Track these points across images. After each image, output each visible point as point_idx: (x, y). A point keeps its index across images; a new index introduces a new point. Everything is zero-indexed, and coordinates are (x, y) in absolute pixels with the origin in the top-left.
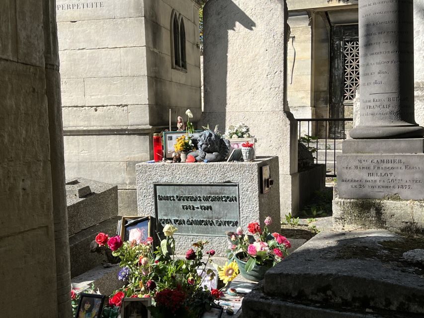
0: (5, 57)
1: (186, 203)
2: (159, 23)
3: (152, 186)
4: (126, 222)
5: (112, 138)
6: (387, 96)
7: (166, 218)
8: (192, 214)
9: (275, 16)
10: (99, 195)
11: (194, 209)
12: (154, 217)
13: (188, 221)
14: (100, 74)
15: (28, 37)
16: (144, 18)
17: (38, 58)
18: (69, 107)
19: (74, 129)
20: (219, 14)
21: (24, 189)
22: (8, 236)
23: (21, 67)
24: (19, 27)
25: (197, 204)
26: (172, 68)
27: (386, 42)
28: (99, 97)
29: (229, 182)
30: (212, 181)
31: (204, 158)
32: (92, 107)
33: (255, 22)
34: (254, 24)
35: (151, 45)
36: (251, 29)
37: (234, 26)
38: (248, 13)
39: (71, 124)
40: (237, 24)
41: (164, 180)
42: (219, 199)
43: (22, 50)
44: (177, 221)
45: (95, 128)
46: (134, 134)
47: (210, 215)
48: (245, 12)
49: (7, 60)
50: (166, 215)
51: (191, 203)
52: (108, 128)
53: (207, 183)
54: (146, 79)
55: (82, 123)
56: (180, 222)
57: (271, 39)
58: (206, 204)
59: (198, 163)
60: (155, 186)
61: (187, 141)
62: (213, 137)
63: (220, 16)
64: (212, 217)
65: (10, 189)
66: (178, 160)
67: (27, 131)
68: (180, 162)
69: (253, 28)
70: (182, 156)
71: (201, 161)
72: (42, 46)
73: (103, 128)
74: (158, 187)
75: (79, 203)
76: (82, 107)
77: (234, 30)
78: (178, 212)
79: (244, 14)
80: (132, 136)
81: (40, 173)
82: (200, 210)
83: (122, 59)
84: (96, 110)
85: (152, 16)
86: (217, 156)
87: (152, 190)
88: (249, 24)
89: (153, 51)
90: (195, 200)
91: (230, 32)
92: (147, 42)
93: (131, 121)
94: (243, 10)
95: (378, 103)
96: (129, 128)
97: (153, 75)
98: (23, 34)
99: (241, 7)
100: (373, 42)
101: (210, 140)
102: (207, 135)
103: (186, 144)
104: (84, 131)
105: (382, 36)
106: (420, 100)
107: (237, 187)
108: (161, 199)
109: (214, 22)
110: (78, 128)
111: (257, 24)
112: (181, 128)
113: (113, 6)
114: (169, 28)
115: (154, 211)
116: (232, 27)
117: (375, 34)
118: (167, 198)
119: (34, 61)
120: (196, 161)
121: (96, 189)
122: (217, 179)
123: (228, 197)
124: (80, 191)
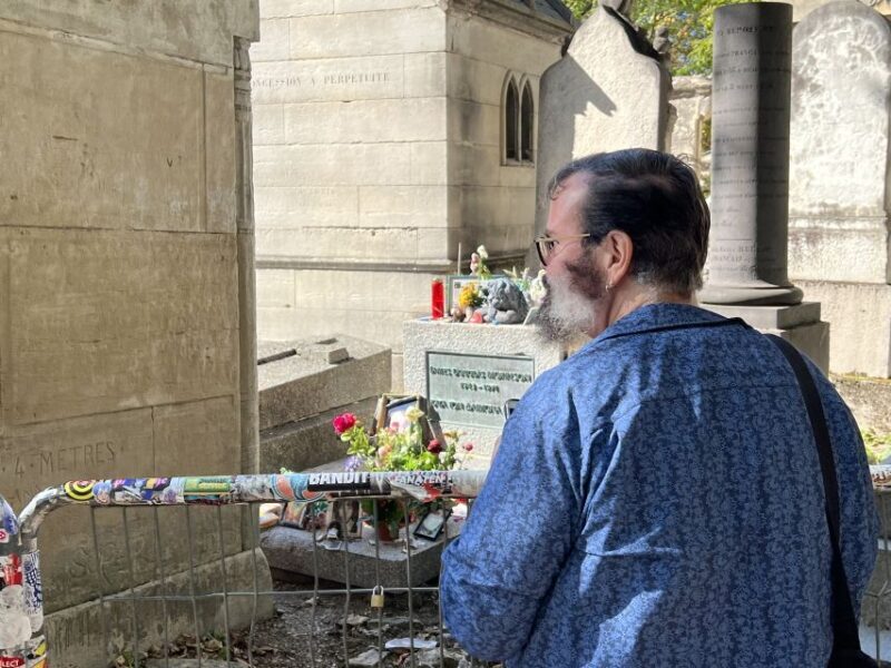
0: (193, 230)
1: (466, 381)
2: (476, 100)
3: (424, 354)
4: (389, 401)
5: (395, 276)
6: (738, 243)
7: (440, 400)
8: (473, 395)
9: (646, 96)
10: (360, 361)
11: (476, 389)
12: (425, 397)
13: (469, 405)
14: (382, 181)
15: (218, 206)
16: (445, 99)
17: (229, 226)
18: (337, 227)
19: (342, 260)
20: (563, 89)
21: (208, 357)
22: (190, 402)
23: (209, 237)
24: (208, 197)
25: (480, 383)
26: (502, 165)
27: (739, 167)
28: (378, 214)
29: (521, 354)
30: (499, 352)
31: (493, 317)
32: (368, 229)
33: (616, 103)
34: (614, 107)
35: (458, 137)
36: (610, 115)
37: (584, 107)
38: (605, 89)
39: (339, 253)
40: (590, 105)
41: (438, 347)
42: (509, 377)
43: (212, 219)
44: (454, 404)
45: (371, 261)
46: (425, 272)
47: (498, 400)
48: (601, 87)
49: (194, 233)
50: (441, 395)
51: (473, 381)
52: (389, 261)
53: (494, 354)
54: (446, 188)
55: (353, 253)
56: (458, 407)
57: (638, 131)
58: (493, 384)
59: (485, 324)
60: (428, 353)
61: (475, 292)
62: (507, 289)
63: (565, 92)
64: (499, 403)
65: (193, 356)
66: (461, 318)
67: (213, 300)
68: (462, 321)
69: (613, 112)
70: (468, 312)
71: (490, 322)
72: (234, 212)
73: (381, 261)
74: (430, 355)
75: (328, 372)
76: (355, 228)
77: (583, 114)
78: (456, 392)
79: (600, 90)
80: (423, 275)
81: (227, 341)
82: (484, 391)
83: (413, 159)
84: (374, 234)
85: (463, 92)
86: (511, 317)
87: (423, 359)
88: (607, 106)
89: (463, 146)
90: (478, 377)
91: (579, 118)
92: (450, 133)
93: (422, 252)
94: (598, 84)
95: (726, 254)
96: (418, 262)
97: (458, 182)
98: (212, 205)
99: (596, 79)
100: (722, 165)
101: (502, 292)
102: (499, 285)
103: (474, 296)
104: (356, 265)
105: (733, 157)
106: (868, 237)
107: (531, 363)
108: (434, 373)
109: (556, 101)
110: (349, 260)
111: (618, 107)
112: (477, 270)
113: (402, 80)
114: (498, 102)
115: (424, 388)
116: (582, 110)
117: (725, 154)
118: (442, 372)
119: (223, 229)
120: (484, 321)
121: (357, 352)
122: (506, 350)
123: (520, 376)
124: (331, 354)
